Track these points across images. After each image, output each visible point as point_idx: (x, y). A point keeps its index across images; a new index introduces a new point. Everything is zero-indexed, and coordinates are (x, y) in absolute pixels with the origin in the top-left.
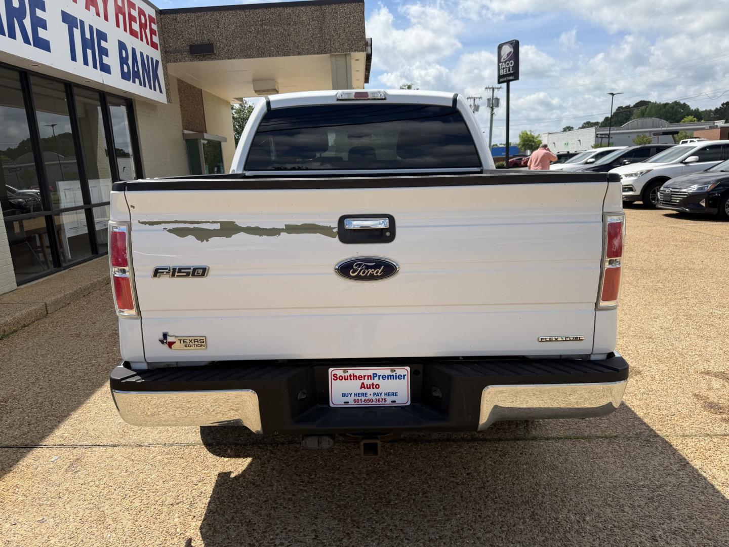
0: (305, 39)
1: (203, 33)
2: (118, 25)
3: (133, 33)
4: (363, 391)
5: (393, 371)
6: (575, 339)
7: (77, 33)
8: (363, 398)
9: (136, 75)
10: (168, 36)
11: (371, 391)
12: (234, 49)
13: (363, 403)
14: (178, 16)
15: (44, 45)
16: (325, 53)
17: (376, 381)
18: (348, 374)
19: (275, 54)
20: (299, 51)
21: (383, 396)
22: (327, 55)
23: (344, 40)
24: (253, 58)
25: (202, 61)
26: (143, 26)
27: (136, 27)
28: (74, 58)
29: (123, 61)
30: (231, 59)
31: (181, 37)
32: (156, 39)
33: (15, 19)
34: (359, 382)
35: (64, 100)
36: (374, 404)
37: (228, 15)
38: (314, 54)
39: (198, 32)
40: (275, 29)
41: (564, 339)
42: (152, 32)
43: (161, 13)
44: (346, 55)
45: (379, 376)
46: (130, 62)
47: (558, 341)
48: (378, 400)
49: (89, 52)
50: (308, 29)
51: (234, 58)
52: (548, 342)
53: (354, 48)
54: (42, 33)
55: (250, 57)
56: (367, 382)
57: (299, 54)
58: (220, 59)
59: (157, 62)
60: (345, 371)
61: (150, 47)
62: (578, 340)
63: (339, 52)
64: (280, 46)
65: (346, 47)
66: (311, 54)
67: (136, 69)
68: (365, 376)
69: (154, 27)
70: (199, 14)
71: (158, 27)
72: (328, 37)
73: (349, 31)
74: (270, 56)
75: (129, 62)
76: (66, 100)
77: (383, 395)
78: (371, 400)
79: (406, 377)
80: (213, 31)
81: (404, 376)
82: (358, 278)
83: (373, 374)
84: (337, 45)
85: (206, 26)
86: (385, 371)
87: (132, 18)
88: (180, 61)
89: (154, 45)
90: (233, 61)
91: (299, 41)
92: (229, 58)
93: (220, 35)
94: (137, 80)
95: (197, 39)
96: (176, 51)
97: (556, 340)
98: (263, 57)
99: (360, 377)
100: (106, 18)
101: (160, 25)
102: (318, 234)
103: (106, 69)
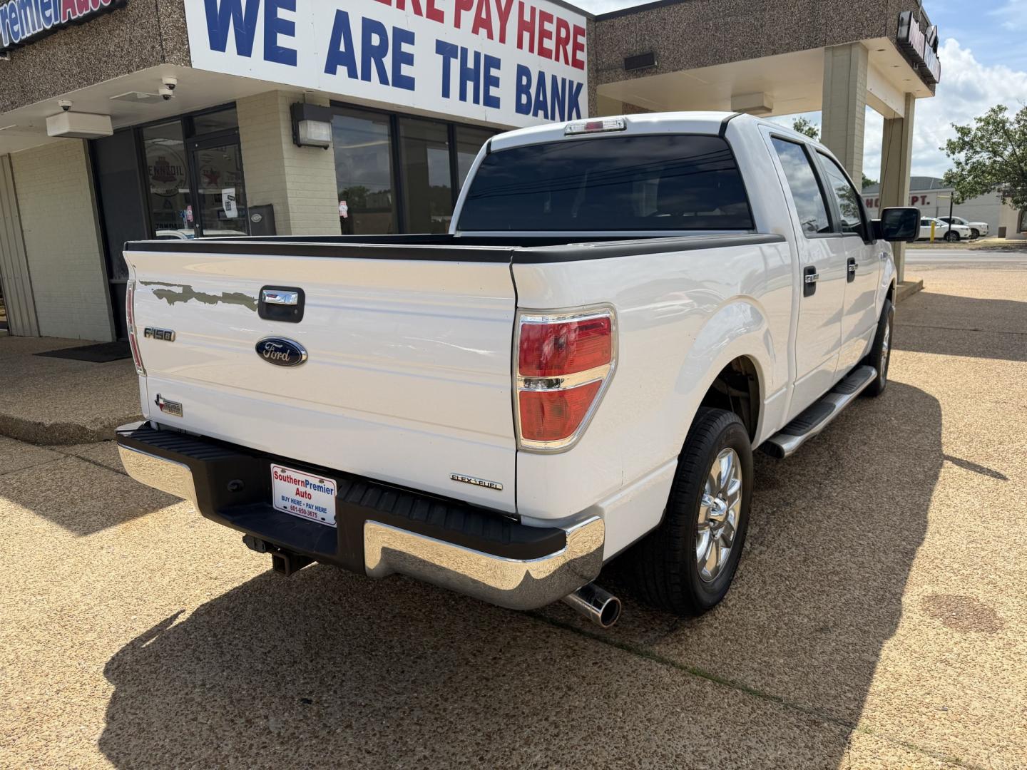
0: (786, 29)
1: (645, 39)
2: (520, 46)
3: (544, 52)
4: (298, 498)
5: (321, 481)
6: (490, 486)
7: (455, 64)
8: (298, 507)
9: (541, 105)
10: (603, 50)
11: (304, 500)
12: (682, 56)
13: (298, 512)
14: (617, 21)
15: (408, 84)
16: (817, 47)
17: (308, 490)
18: (285, 475)
19: (740, 57)
20: (775, 49)
21: (314, 510)
22: (821, 50)
23: (849, 23)
24: (706, 66)
25: (640, 77)
26: (561, 42)
27: (550, 44)
28: (446, 93)
29: (521, 89)
30: (676, 70)
31: (617, 48)
32: (582, 56)
33: (372, 60)
34: (293, 487)
35: (444, 143)
36: (306, 516)
37: (678, 10)
38: (800, 49)
39: (638, 39)
40: (741, 21)
41: (478, 483)
42: (578, 46)
43: (595, 20)
44: (851, 45)
45: (311, 484)
46: (533, 91)
47: (470, 483)
48: (310, 513)
49: (470, 85)
50: (792, 12)
51: (681, 69)
52: (459, 482)
53: (865, 32)
54: (406, 70)
55: (703, 66)
56: (302, 489)
57: (774, 52)
58: (663, 73)
59: (580, 86)
60: (283, 471)
61: (570, 67)
62: (493, 488)
63: (838, 42)
64: (747, 44)
65: (852, 32)
66: (792, 51)
67: (541, 99)
68: (299, 481)
69: (582, 40)
70: (642, 14)
71: (588, 39)
72: (823, 21)
73: (859, 7)
74: (731, 61)
75: (531, 91)
76: (447, 143)
77: (314, 508)
78: (304, 511)
79: (333, 492)
80: (657, 35)
81: (332, 490)
82: (270, 360)
83: (306, 481)
84: (836, 31)
85: (649, 29)
86: (314, 479)
87: (545, 34)
88: (613, 81)
89: (578, 64)
90: (679, 72)
91: (777, 34)
92: (674, 70)
93: (666, 39)
94: (541, 113)
95: (636, 49)
96: (611, 68)
97: (469, 482)
98: (721, 63)
99: (295, 482)
100: (502, 40)
101: (593, 36)
102: (243, 306)
103: (493, 102)
